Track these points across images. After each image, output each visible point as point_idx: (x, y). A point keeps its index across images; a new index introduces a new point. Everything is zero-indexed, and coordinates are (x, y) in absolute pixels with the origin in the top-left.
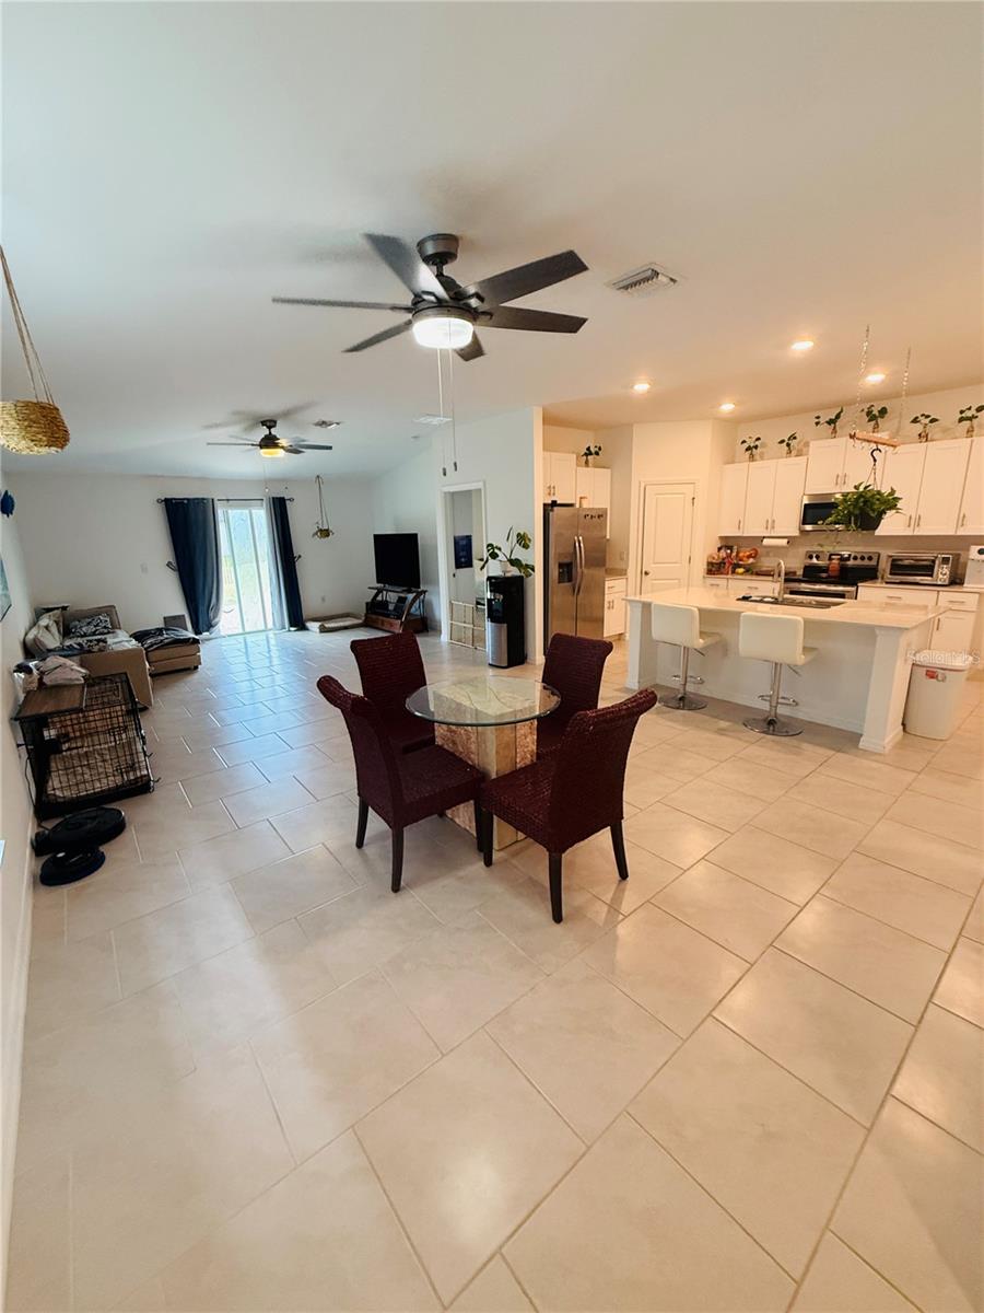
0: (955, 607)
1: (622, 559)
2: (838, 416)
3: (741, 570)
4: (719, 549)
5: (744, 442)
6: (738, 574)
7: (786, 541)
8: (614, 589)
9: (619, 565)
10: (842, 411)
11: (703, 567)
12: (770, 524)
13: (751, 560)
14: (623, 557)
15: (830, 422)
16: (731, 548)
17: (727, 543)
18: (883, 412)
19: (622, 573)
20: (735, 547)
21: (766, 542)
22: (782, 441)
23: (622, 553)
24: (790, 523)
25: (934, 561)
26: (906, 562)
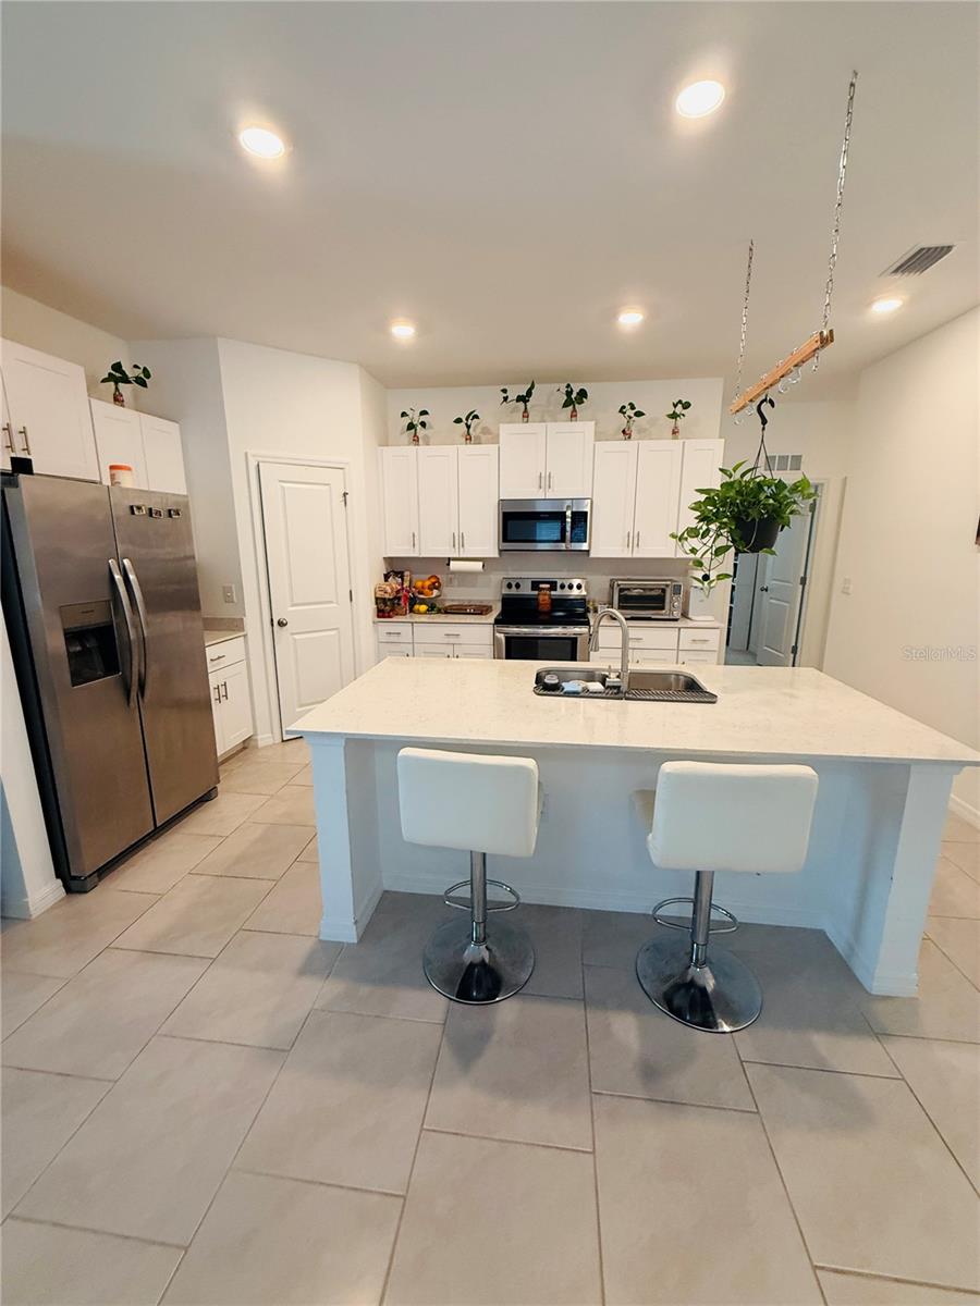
0: (698, 646)
1: (228, 600)
2: (529, 393)
3: (423, 608)
4: (386, 577)
5: (404, 414)
6: (419, 613)
7: (481, 564)
8: (225, 660)
9: (226, 612)
10: (532, 387)
11: (371, 607)
12: (457, 540)
13: (435, 592)
14: (232, 594)
15: (520, 399)
16: (400, 574)
17: (395, 568)
18: (583, 394)
19: (235, 625)
20: (407, 573)
21: (454, 565)
22: (459, 421)
23: (227, 591)
24: (484, 539)
25: (664, 591)
26: (635, 592)
